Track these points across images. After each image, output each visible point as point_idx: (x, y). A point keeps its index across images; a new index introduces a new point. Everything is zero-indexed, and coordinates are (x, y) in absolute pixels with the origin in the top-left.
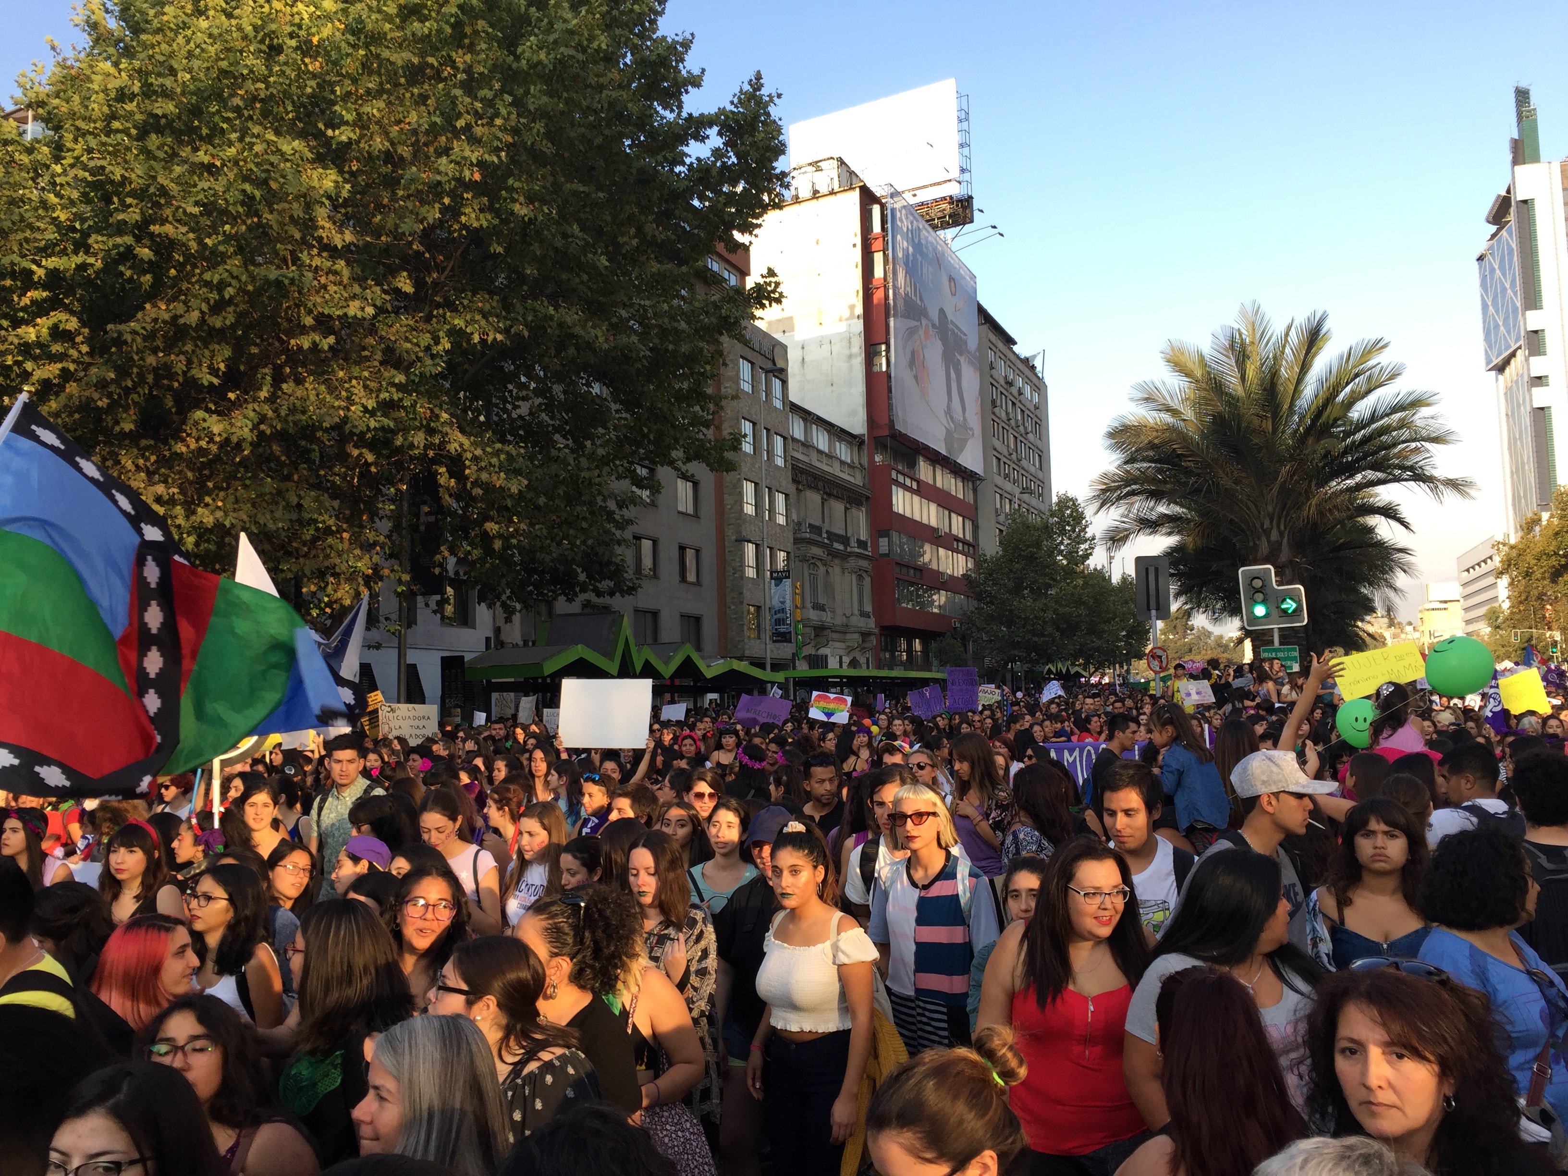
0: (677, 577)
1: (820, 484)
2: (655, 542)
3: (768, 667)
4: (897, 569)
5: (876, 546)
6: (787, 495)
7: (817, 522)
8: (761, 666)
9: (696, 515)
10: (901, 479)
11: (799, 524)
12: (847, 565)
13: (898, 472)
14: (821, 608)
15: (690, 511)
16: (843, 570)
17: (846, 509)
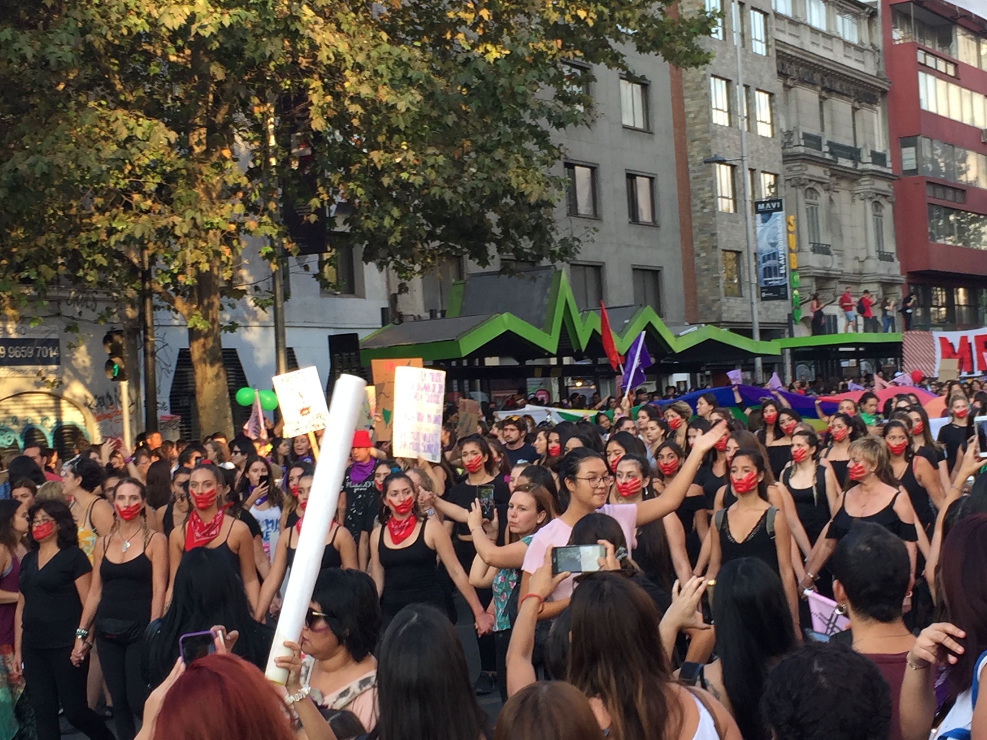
0: (626, 218)
1: (817, 77)
2: (594, 169)
3: (757, 335)
4: (929, 191)
5: (897, 159)
6: (771, 95)
7: (815, 131)
8: (748, 333)
9: (648, 130)
10: (930, 61)
11: (789, 134)
12: (858, 189)
13: (927, 52)
14: (824, 250)
15: (640, 124)
16: (853, 195)
17: (855, 109)
